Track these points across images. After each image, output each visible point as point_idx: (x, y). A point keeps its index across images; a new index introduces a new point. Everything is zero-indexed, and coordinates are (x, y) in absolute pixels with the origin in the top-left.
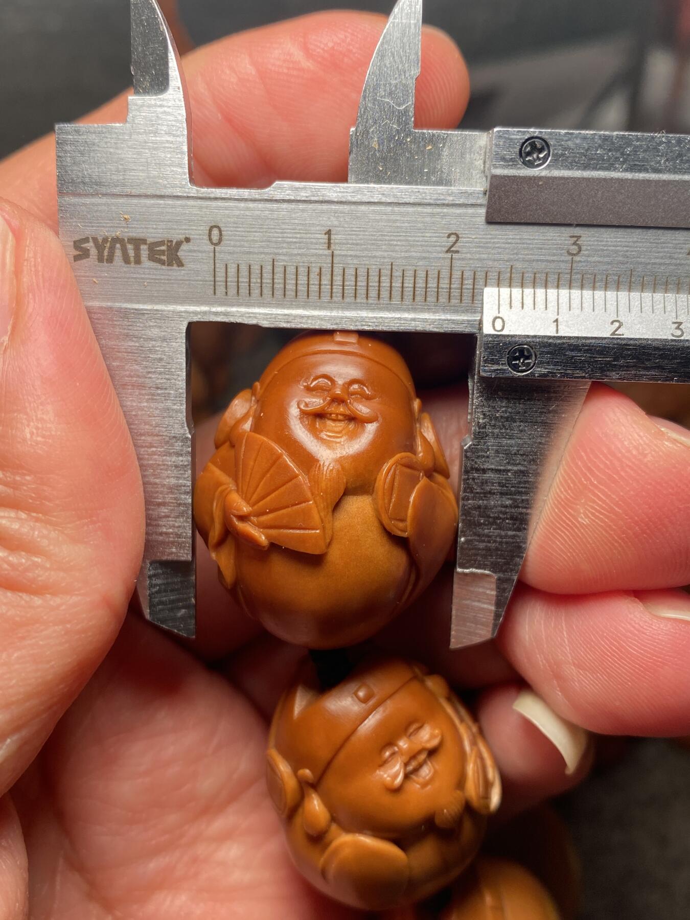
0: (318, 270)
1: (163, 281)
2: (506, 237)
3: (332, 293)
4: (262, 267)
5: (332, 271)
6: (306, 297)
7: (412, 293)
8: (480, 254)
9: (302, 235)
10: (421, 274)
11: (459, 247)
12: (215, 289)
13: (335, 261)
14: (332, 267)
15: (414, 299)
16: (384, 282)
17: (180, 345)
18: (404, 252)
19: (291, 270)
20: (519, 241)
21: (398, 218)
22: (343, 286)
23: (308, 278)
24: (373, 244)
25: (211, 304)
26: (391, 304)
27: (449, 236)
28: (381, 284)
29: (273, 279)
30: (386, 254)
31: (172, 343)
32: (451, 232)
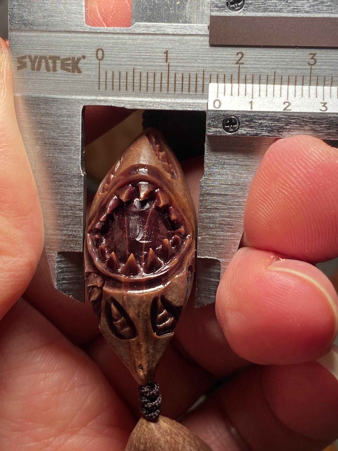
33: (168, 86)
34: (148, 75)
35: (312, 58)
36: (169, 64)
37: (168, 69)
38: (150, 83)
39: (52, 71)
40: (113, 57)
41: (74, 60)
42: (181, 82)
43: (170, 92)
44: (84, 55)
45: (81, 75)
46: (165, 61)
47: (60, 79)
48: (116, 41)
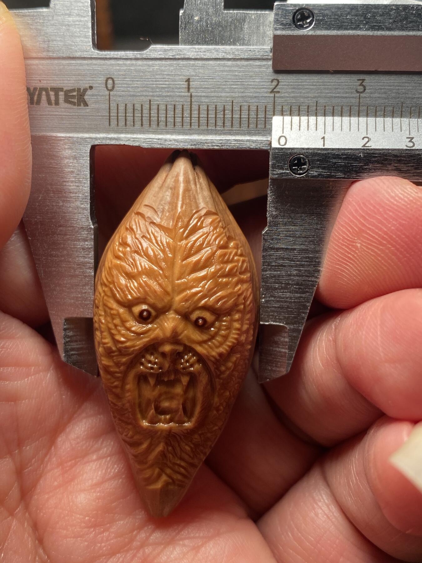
0: (181, 107)
1: (74, 117)
2: (312, 81)
3: (191, 123)
4: (142, 105)
5: (191, 107)
6: (173, 126)
7: (247, 122)
8: (294, 93)
9: (170, 82)
10: (253, 108)
11: (279, 88)
12: (110, 122)
13: (193, 101)
14: (191, 105)
15: (248, 126)
16: (227, 115)
17: (86, 161)
18: (241, 93)
19: (162, 107)
20: (321, 84)
21: (236, 69)
22: (199, 118)
23: (174, 112)
24: (219, 88)
25: (107, 132)
26: (232, 130)
27: (272, 82)
28: (225, 116)
29: (150, 114)
30: (228, 94)
31: (80, 161)
32: (273, 78)
33: (191, 120)
34: (166, 107)
35: (360, 85)
36: (191, 94)
37: (190, 100)
38: (169, 117)
39: (54, 105)
40: (125, 87)
41: (80, 91)
42: (206, 116)
43: (192, 127)
44: (91, 85)
45: (88, 109)
46: (187, 91)
47: (62, 114)
48: (128, 67)
